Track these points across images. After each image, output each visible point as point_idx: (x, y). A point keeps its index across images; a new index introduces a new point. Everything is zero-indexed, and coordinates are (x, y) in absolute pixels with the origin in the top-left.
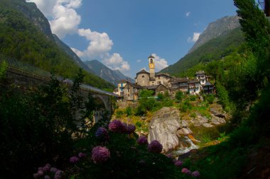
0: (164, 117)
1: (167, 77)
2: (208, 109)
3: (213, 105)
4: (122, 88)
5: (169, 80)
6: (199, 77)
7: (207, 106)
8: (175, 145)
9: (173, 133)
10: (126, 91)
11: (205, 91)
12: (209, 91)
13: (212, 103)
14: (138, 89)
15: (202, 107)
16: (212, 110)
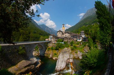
0: (64, 52)
1: (69, 33)
2: (83, 49)
3: (86, 47)
4: (51, 38)
5: (70, 34)
6: (82, 33)
7: (83, 47)
8: (63, 68)
9: (65, 61)
10: (52, 39)
11: (84, 40)
12: (85, 40)
13: (85, 46)
14: (57, 39)
15: (81, 48)
16: (85, 49)
